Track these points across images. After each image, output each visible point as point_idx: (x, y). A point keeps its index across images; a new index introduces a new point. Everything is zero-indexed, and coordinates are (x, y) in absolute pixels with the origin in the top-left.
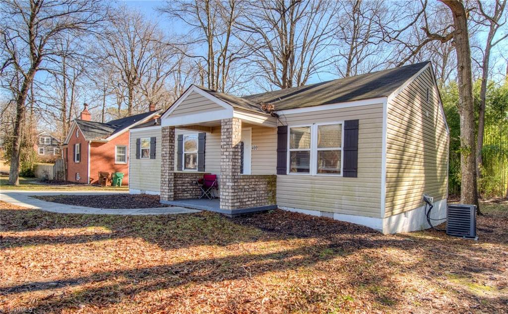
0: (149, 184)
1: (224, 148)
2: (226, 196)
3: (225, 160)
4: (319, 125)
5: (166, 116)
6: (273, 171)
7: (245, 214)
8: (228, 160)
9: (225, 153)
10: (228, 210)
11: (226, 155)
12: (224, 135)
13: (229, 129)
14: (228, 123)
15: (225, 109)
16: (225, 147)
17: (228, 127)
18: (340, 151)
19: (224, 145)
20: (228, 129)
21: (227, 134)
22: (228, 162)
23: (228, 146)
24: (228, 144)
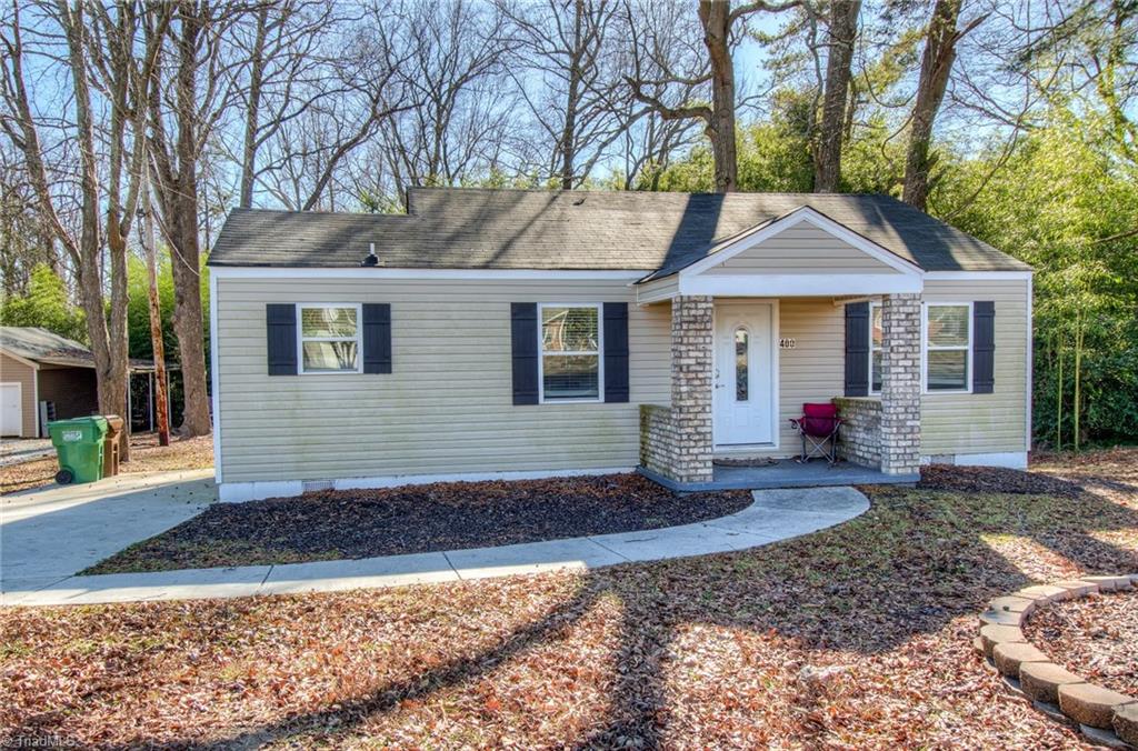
1: (898, 353)
2: (905, 447)
3: (900, 377)
6: (835, 390)
8: (910, 376)
9: (901, 363)
10: (913, 474)
11: (905, 367)
12: (899, 326)
13: (911, 314)
14: (909, 303)
15: (900, 272)
16: (901, 349)
17: (910, 310)
19: (898, 346)
20: (908, 314)
23: (910, 349)
24: (910, 345)
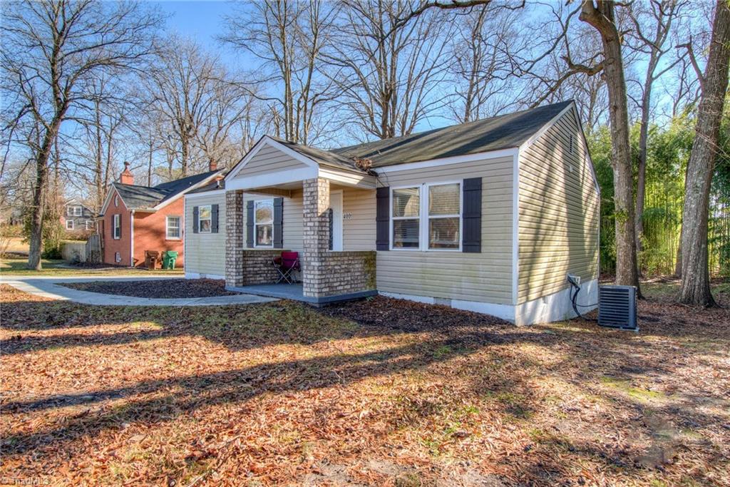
0: (210, 265)
1: (307, 218)
2: (310, 279)
3: (308, 233)
4: (431, 185)
5: (232, 177)
6: (372, 246)
7: (335, 303)
8: (312, 233)
9: (309, 224)
10: (314, 298)
11: (310, 227)
12: (307, 200)
14: (312, 185)
15: (308, 166)
16: (309, 215)
17: (312, 189)
18: (458, 218)
19: (307, 213)
20: (312, 192)
21: (311, 198)
22: (313, 235)
23: (312, 215)
24: (313, 212)
